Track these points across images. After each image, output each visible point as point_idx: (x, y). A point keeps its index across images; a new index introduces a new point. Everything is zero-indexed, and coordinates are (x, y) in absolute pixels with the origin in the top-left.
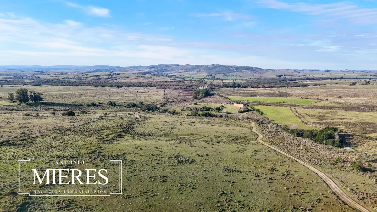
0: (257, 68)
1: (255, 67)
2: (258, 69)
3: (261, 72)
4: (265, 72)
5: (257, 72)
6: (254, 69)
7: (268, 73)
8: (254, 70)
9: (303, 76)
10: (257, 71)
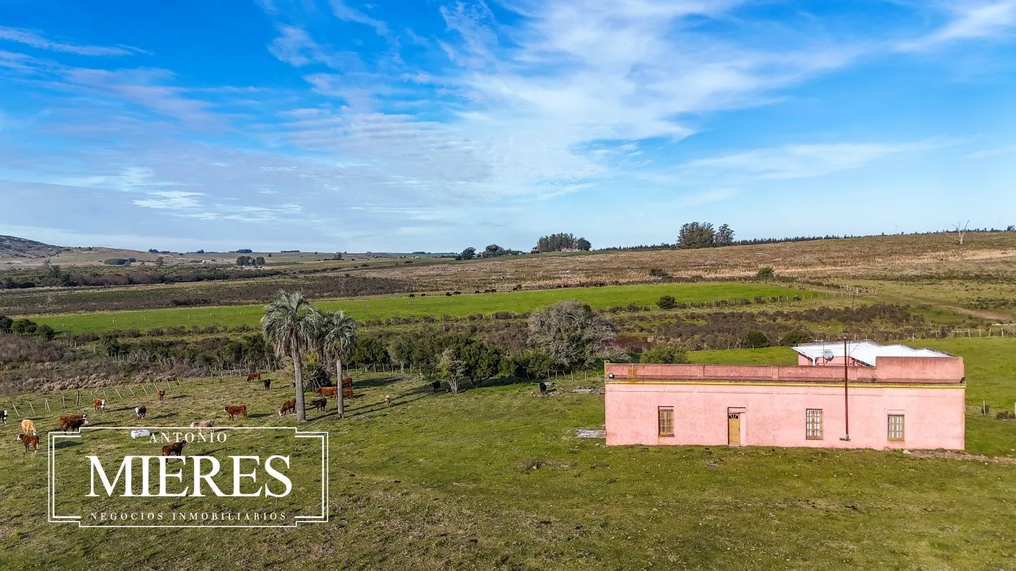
0: (19, 240)
1: (9, 238)
2: (24, 242)
3: (37, 252)
4: (53, 252)
5: (22, 254)
6: (7, 243)
7: (63, 256)
8: (9, 247)
9: (192, 262)
10: (21, 250)
